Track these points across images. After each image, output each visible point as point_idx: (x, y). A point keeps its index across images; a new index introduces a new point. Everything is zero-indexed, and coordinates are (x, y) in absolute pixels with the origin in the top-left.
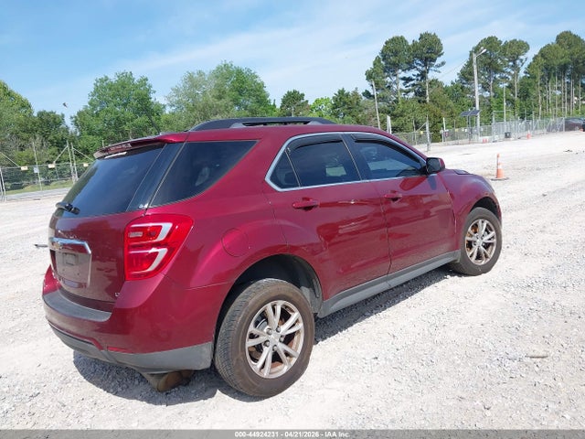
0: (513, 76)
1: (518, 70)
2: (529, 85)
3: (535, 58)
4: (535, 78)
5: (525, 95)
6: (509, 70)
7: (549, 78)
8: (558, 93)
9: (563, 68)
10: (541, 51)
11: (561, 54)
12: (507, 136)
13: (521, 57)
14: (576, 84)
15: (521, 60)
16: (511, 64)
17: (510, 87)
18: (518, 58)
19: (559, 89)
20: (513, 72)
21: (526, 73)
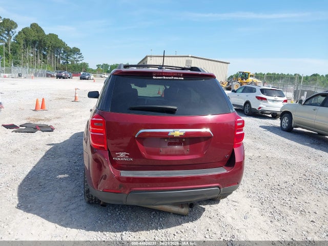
0: (8, 40)
1: (11, 37)
2: (17, 47)
3: (20, 33)
4: (20, 44)
5: (14, 52)
6: (5, 36)
7: (27, 46)
8: (32, 55)
9: (34, 42)
10: (23, 30)
11: (33, 35)
12: (20, 75)
13: (13, 30)
14: (40, 52)
15: (13, 32)
16: (6, 32)
17: (6, 45)
18: (10, 30)
19: (32, 53)
20: (8, 38)
21: (14, 40)
